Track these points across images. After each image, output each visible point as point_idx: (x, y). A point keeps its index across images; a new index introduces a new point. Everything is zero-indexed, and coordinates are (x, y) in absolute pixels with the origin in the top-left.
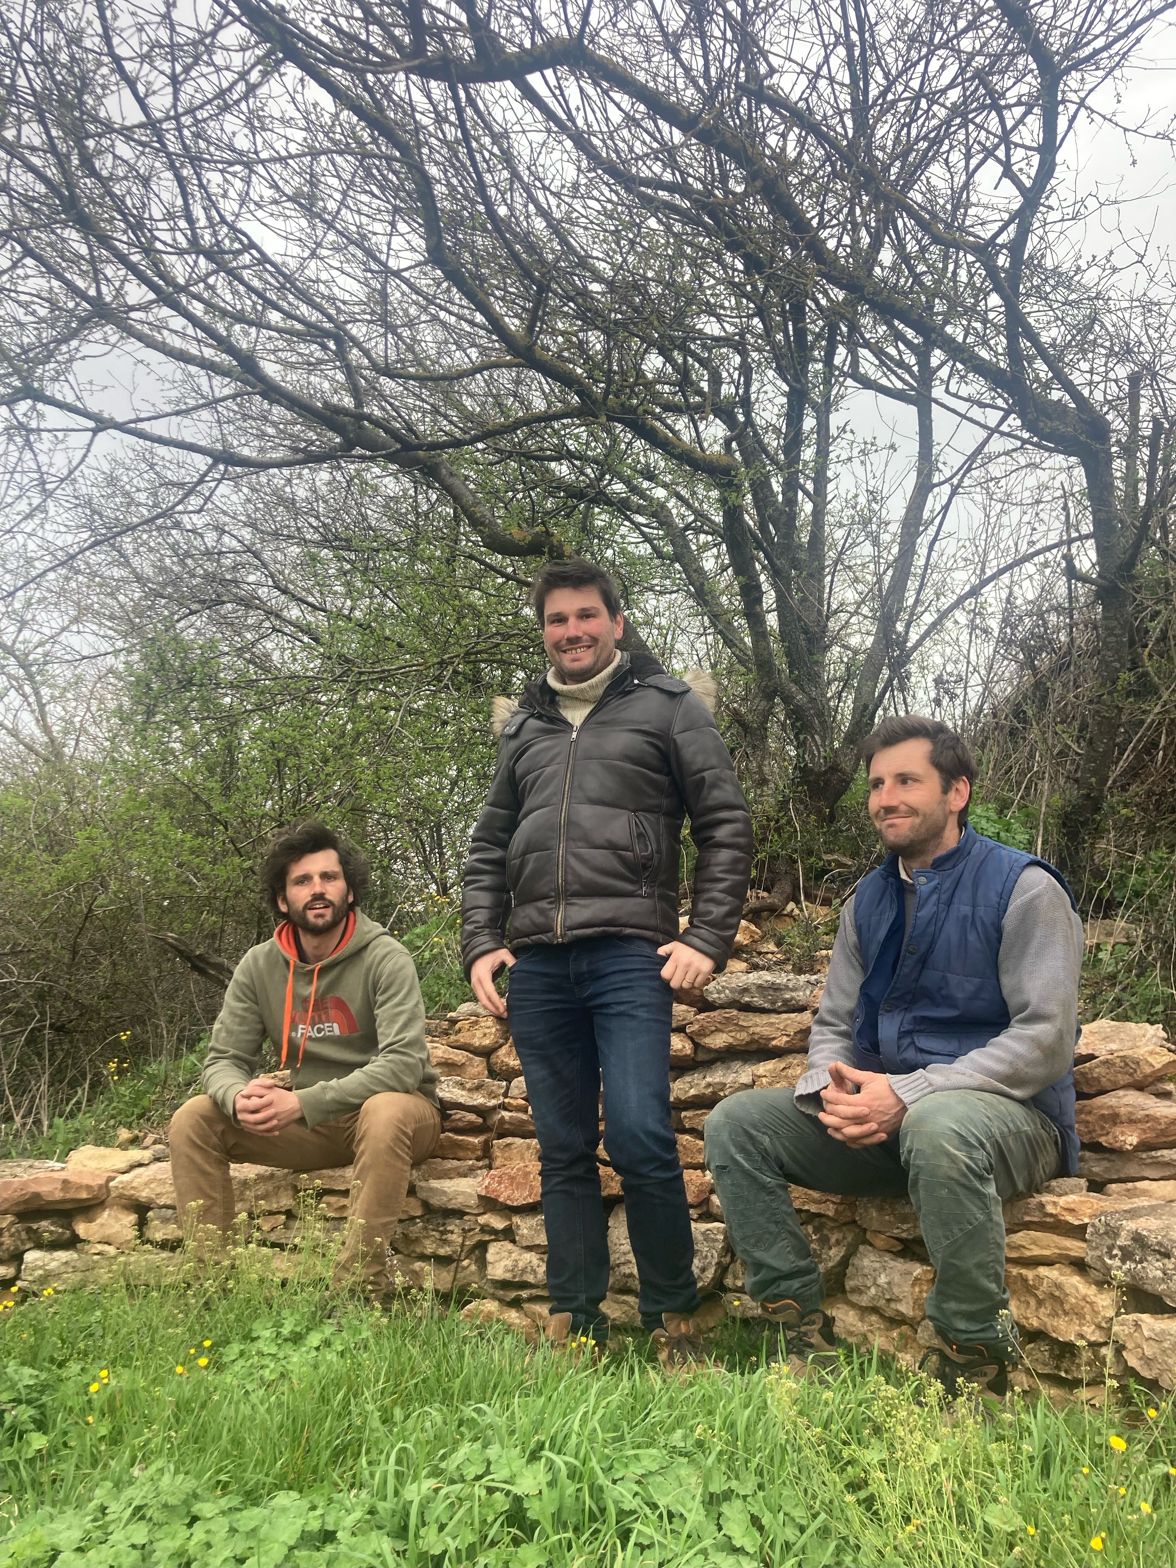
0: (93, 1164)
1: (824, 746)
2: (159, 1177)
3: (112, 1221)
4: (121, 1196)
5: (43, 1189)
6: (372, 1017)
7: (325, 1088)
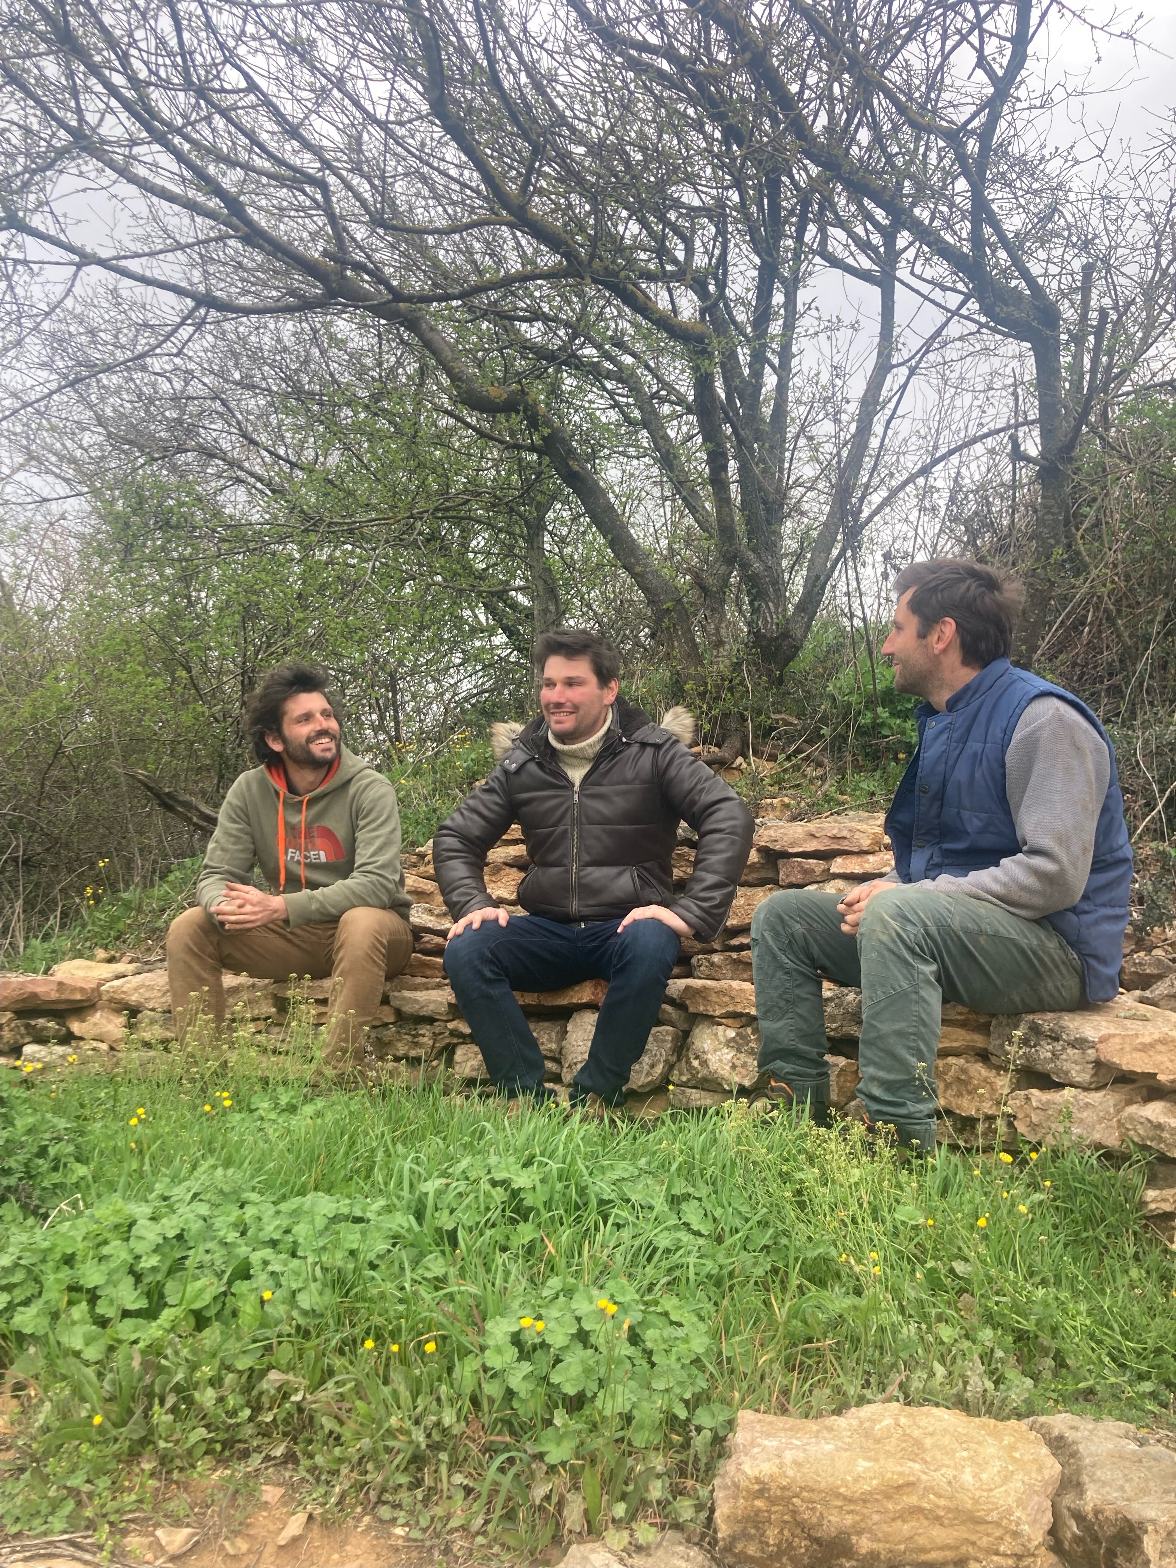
0: (81, 973)
1: (777, 613)
2: (151, 984)
3: (104, 1021)
4: (110, 1001)
5: (40, 989)
6: (354, 840)
7: (311, 898)
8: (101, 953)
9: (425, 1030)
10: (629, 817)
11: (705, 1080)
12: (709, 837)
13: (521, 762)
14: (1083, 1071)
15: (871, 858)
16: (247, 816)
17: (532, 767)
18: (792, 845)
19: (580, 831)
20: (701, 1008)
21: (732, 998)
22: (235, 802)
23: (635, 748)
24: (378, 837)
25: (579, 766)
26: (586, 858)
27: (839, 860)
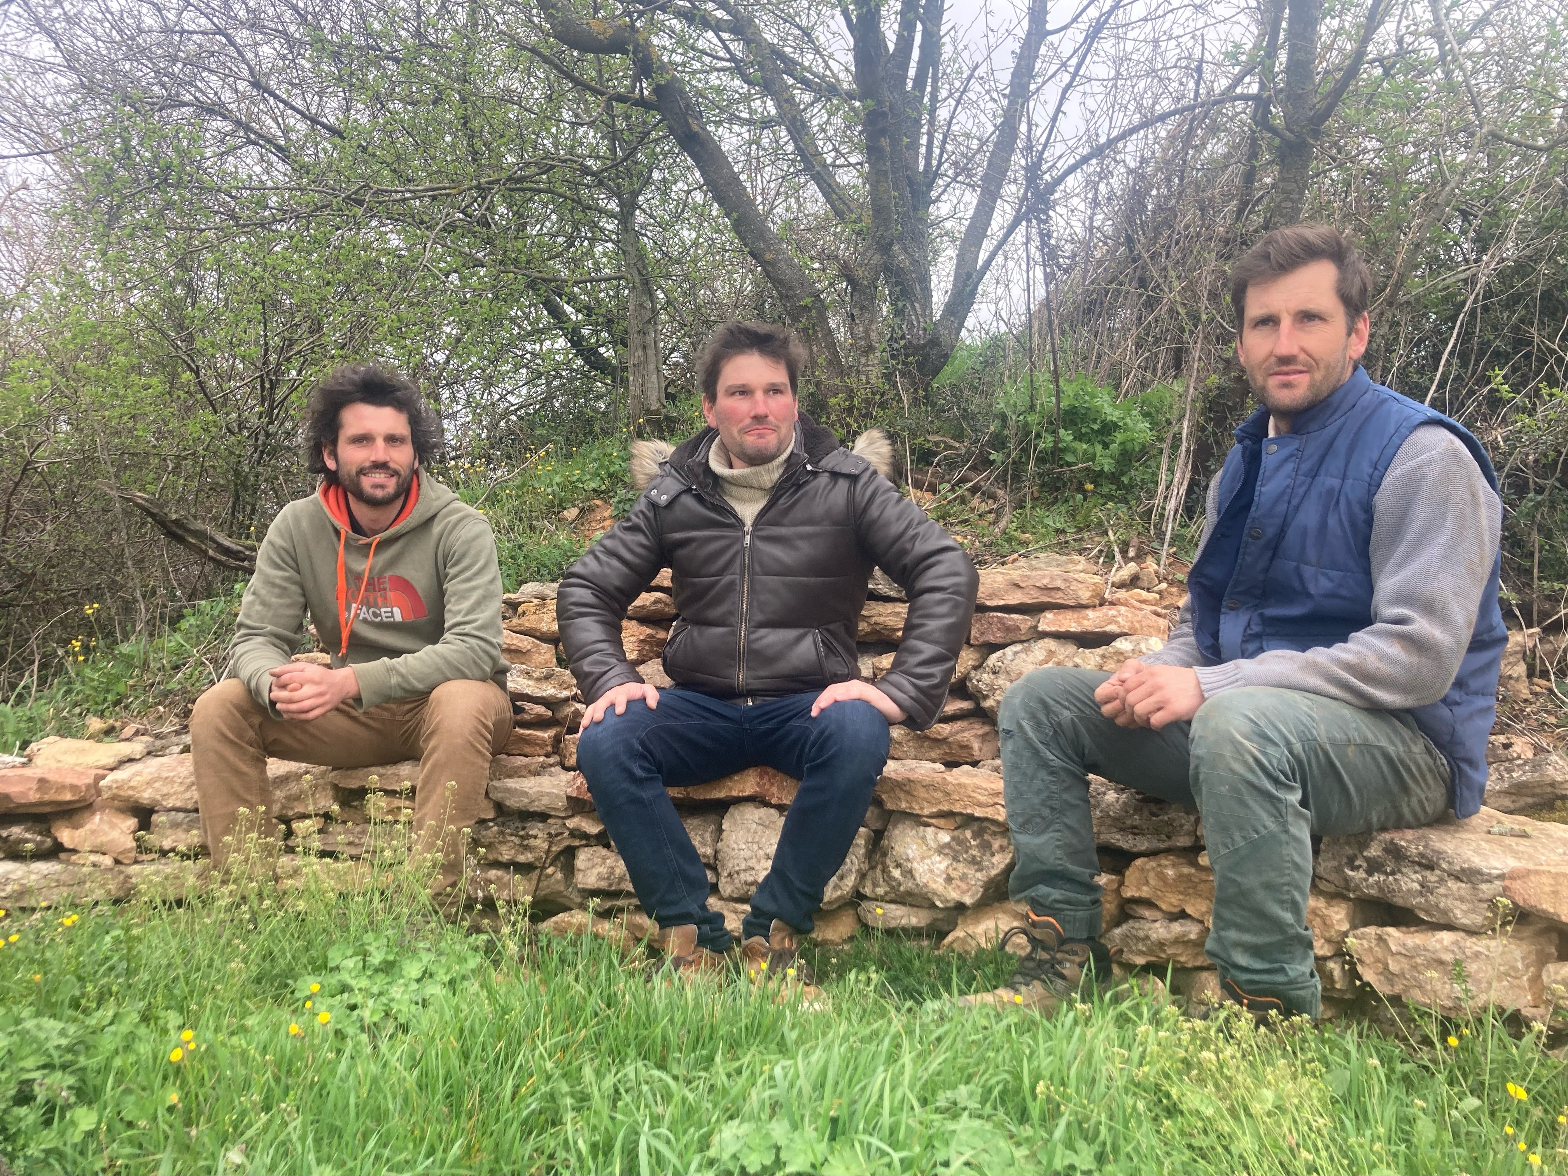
0: (71, 760)
1: (924, 316)
2: (165, 775)
3: (106, 827)
4: (114, 798)
5: (13, 789)
6: (442, 593)
7: (390, 670)
8: (95, 724)
9: (537, 829)
10: (813, 568)
11: (909, 893)
12: (927, 597)
13: (673, 494)
14: (1473, 911)
15: (1090, 613)
16: (296, 561)
17: (688, 500)
18: (991, 597)
19: (752, 583)
20: (904, 805)
21: (948, 794)
22: (279, 541)
23: (824, 479)
24: (474, 588)
25: (752, 500)
26: (759, 617)
27: (1049, 615)
